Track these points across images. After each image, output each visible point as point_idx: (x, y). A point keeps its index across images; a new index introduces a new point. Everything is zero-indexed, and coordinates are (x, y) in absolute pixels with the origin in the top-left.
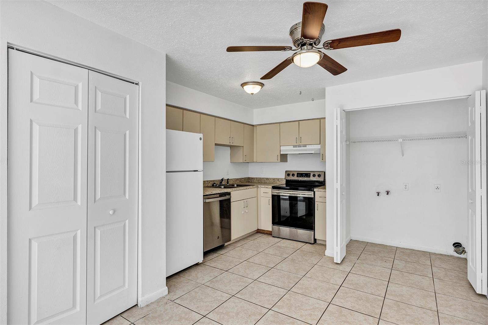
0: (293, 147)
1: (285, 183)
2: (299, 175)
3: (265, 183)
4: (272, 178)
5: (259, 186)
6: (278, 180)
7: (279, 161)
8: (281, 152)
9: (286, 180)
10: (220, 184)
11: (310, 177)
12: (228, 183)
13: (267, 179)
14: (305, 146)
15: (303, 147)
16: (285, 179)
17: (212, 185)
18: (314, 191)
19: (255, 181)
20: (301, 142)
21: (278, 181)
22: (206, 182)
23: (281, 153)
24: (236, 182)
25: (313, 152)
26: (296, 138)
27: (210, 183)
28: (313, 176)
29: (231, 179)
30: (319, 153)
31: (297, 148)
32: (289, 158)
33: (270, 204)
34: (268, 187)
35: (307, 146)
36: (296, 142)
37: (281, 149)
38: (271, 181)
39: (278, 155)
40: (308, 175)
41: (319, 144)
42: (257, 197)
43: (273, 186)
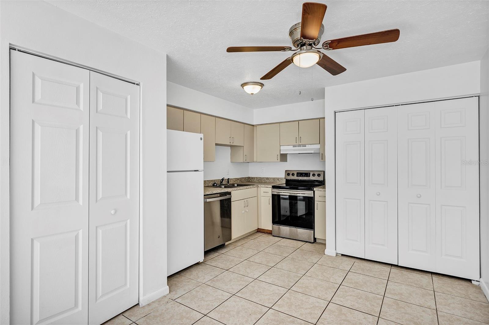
0: (293, 147)
2: (299, 174)
3: (265, 182)
5: (259, 185)
6: (278, 179)
7: (279, 160)
8: (281, 152)
9: (286, 179)
10: (220, 184)
11: (310, 177)
14: (305, 145)
15: (303, 146)
17: (213, 184)
18: (314, 190)
19: (255, 180)
20: (300, 142)
21: (278, 181)
22: (207, 182)
24: (237, 181)
25: (313, 152)
26: (296, 138)
27: (211, 182)
28: (313, 175)
29: (232, 179)
30: (318, 152)
31: (297, 148)
32: (289, 157)
33: (270, 203)
34: (267, 187)
35: (307, 145)
36: (295, 142)
37: (281, 149)
38: (271, 180)
39: (278, 155)
40: (308, 174)
41: (318, 144)
42: (257, 196)
43: (273, 185)
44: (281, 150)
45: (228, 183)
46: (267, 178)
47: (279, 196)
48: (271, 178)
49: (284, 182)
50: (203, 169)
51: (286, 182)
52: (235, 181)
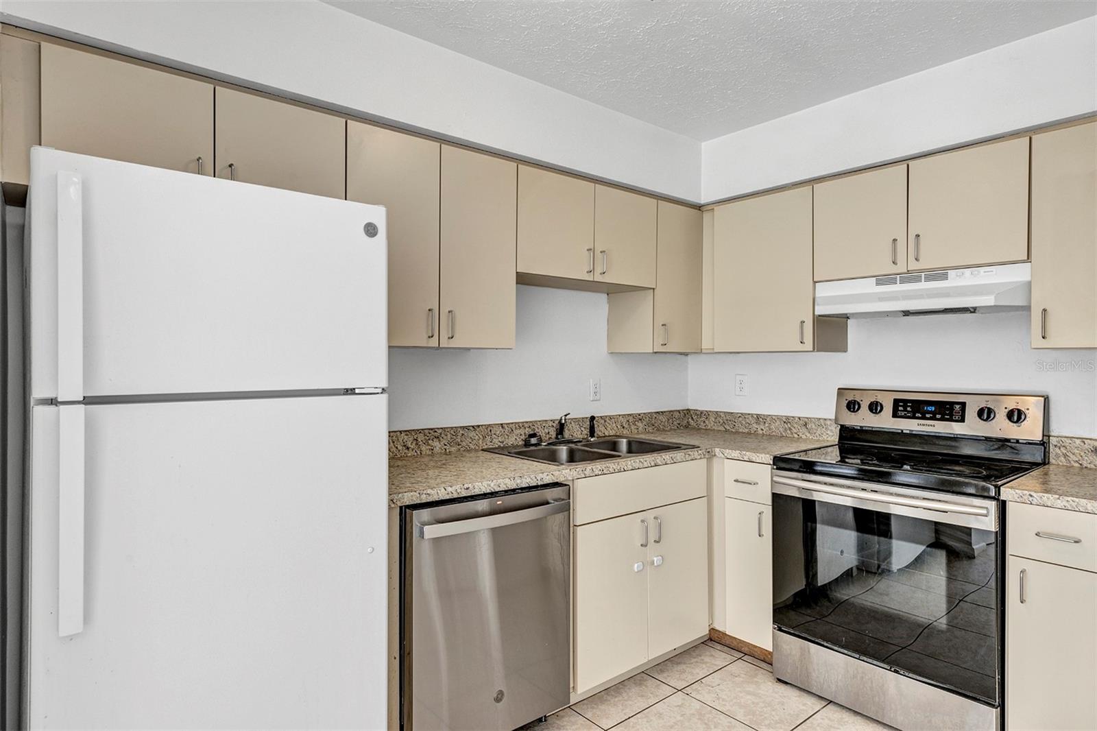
0: (877, 284)
1: (837, 443)
2: (905, 407)
3: (749, 433)
4: (779, 418)
5: (717, 450)
6: (805, 425)
7: (809, 345)
8: (816, 307)
9: (842, 426)
10: (557, 438)
11: (962, 420)
12: (592, 432)
13: (758, 418)
14: (939, 274)
15: (928, 279)
16: (836, 420)
17: (525, 441)
18: (1002, 497)
19: (711, 424)
20: (917, 259)
21: (804, 430)
22: (498, 431)
23: (820, 310)
24: (633, 427)
25: (989, 300)
26: (895, 240)
27: (518, 432)
28: (980, 413)
29: (611, 418)
30: (1020, 302)
31: (898, 287)
32: (854, 331)
33: (763, 532)
34: (754, 460)
35: (951, 273)
36: (889, 260)
37: (817, 295)
38: (777, 427)
39: (803, 322)
40: (952, 409)
41: (1023, 262)
42: (709, 496)
43: (778, 453)
44: (816, 299)
45: (592, 435)
46: (757, 415)
47: (809, 506)
48: (774, 418)
49: (833, 436)
50: (384, 384)
51: (841, 437)
52: (626, 426)
